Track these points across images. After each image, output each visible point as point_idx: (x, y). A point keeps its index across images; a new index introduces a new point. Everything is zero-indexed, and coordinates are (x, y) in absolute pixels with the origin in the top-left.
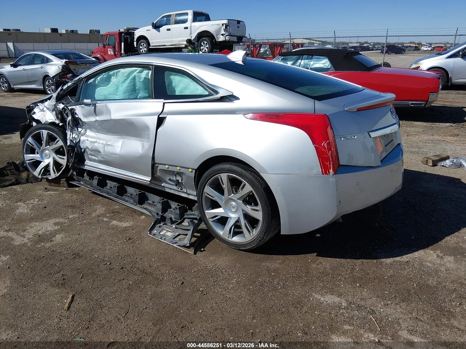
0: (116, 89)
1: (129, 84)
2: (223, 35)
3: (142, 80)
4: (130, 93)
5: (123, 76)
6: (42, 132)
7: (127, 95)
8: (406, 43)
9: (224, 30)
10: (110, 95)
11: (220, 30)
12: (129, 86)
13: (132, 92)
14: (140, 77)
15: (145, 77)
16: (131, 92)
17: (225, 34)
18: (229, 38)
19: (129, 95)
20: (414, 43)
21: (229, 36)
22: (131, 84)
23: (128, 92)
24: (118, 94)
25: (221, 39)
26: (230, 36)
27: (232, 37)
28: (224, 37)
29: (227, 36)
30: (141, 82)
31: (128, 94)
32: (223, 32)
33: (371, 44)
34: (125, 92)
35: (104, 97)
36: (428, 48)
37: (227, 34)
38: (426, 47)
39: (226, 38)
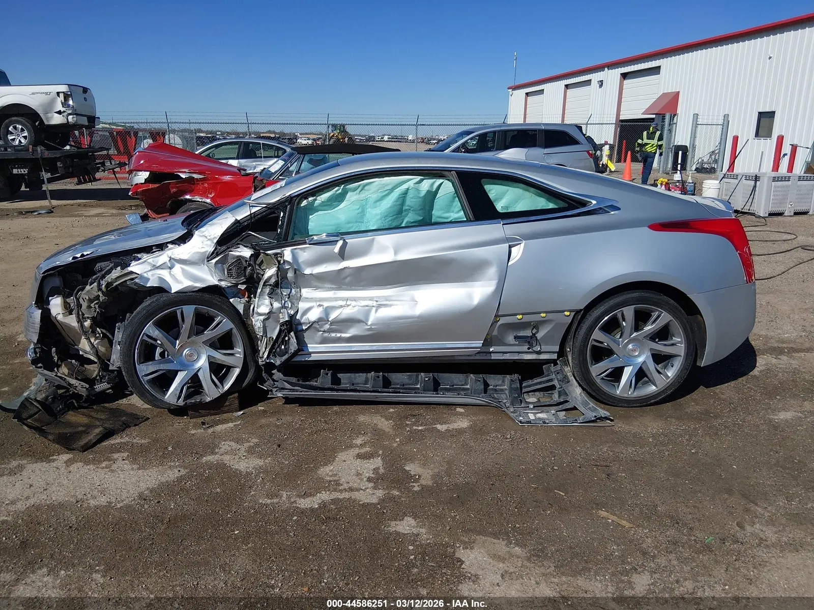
0: (361, 213)
1: (395, 202)
2: (59, 112)
3: (423, 194)
4: (393, 217)
5: (380, 191)
6: (180, 310)
7: (389, 221)
8: (263, 133)
9: (62, 103)
10: (349, 223)
11: (52, 103)
12: (395, 205)
13: (398, 214)
14: (418, 190)
15: (428, 190)
16: (396, 214)
17: (64, 112)
18: (75, 119)
19: (391, 220)
20: (274, 132)
21: (75, 116)
22: (398, 203)
23: (391, 215)
24: (365, 221)
25: (57, 120)
26: (77, 114)
27: (79, 117)
28: (63, 116)
29: (70, 114)
30: (420, 197)
31: (390, 218)
32: (59, 107)
33: (218, 133)
34: (386, 216)
35: (334, 228)
36: (308, 141)
37: (70, 112)
38: (305, 140)
39: (67, 119)
